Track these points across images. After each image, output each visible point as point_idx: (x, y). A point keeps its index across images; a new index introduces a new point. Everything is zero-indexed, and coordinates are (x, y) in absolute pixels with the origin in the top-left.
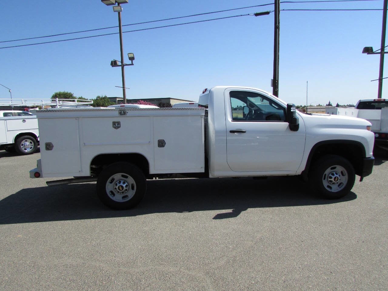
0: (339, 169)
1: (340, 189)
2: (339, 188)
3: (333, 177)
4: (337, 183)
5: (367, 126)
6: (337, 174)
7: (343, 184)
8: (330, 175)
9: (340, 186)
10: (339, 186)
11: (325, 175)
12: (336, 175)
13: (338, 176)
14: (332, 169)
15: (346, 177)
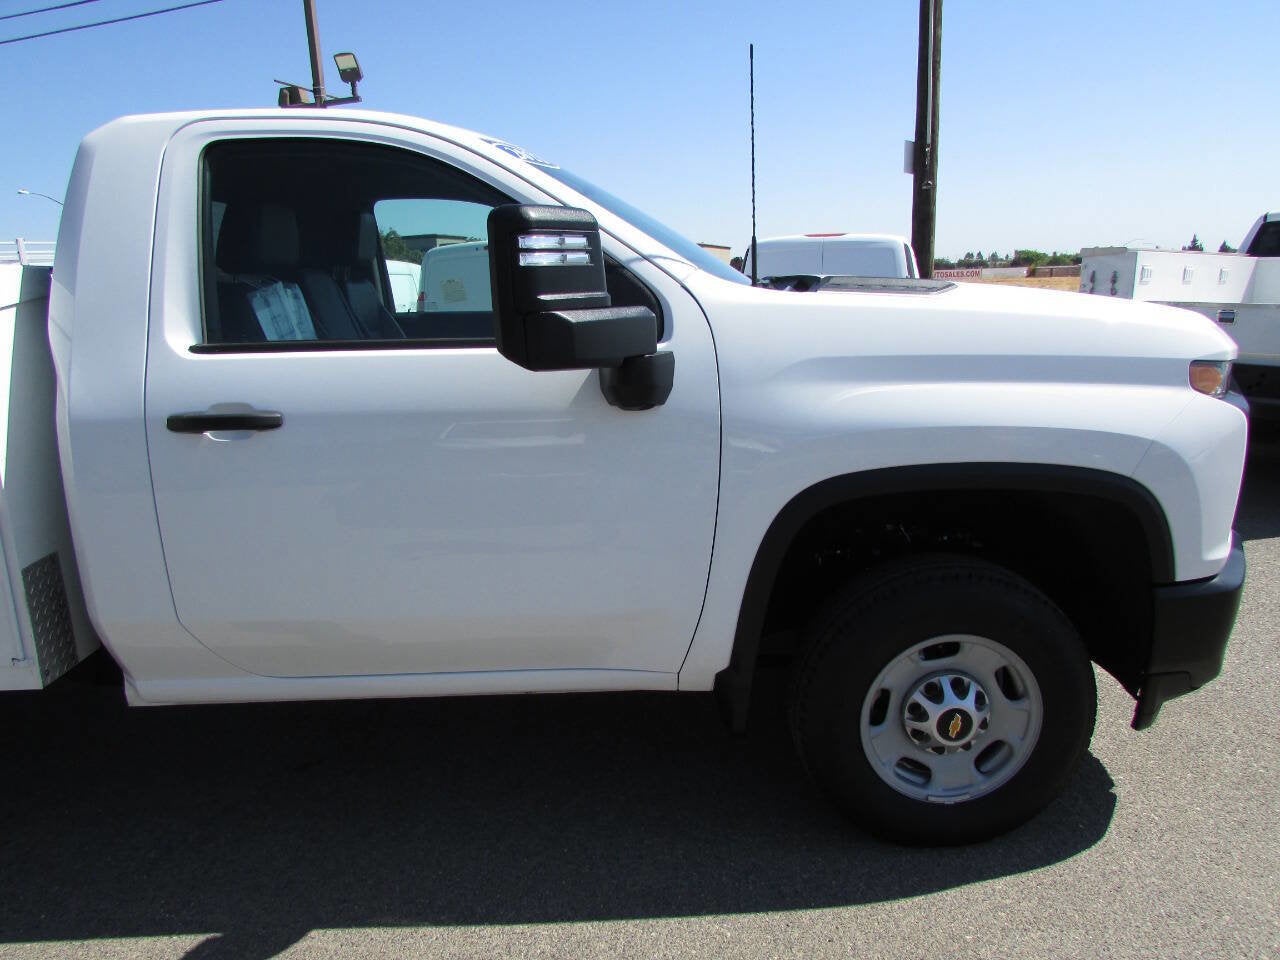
0: (982, 655)
1: (984, 786)
2: (980, 778)
3: (935, 712)
4: (967, 747)
5: (1196, 363)
6: (960, 690)
7: (1011, 754)
8: (918, 697)
9: (988, 766)
10: (979, 762)
11: (885, 695)
12: (951, 701)
13: (968, 704)
14: (930, 654)
15: (1033, 706)
